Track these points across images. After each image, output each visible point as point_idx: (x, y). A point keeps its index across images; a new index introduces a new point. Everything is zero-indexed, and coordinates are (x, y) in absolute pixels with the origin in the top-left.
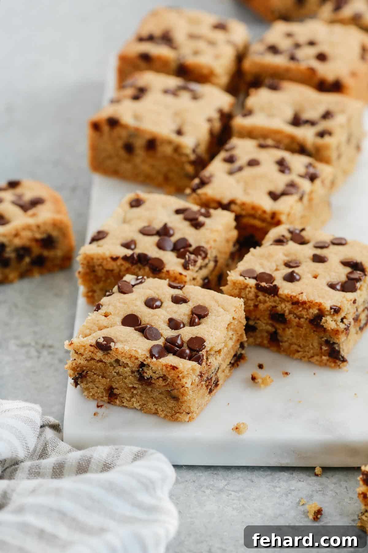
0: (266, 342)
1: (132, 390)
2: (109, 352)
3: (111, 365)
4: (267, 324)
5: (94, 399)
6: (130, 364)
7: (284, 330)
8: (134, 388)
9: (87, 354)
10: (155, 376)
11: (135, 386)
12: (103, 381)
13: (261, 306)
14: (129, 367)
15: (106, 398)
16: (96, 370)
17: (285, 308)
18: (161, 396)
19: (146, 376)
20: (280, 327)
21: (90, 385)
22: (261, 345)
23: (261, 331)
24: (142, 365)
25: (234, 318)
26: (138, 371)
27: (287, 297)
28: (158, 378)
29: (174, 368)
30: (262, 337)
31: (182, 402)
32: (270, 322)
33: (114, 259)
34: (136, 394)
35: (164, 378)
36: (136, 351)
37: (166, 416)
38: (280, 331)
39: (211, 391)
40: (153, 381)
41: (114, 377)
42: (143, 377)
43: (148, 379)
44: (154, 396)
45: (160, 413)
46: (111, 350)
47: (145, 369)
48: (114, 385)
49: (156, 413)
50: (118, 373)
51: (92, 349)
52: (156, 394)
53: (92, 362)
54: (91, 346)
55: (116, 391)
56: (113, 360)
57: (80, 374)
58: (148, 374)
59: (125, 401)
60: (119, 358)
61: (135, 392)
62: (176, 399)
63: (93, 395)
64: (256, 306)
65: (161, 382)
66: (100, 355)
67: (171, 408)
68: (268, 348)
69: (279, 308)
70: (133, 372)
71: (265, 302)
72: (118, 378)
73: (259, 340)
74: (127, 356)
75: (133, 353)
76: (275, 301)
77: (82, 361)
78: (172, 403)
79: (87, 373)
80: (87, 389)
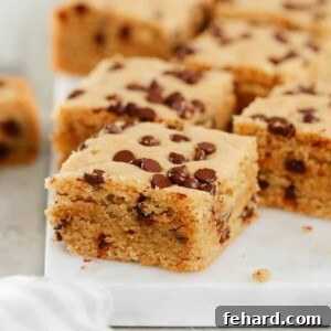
0: (280, 200)
1: (128, 235)
2: (101, 185)
3: (103, 204)
4: (281, 176)
5: (80, 254)
6: (127, 199)
7: (302, 182)
8: (131, 232)
9: (73, 193)
10: (157, 211)
11: (132, 228)
12: (92, 227)
13: (275, 154)
14: (125, 203)
15: (95, 252)
16: (84, 212)
17: (304, 152)
18: (164, 239)
19: (147, 212)
20: (297, 178)
21: (76, 235)
22: (273, 205)
23: (275, 186)
24: (142, 198)
25: (246, 159)
26: (136, 208)
27: (306, 138)
28: (161, 214)
29: (182, 196)
30: (275, 194)
31: (191, 243)
32: (285, 173)
33: (97, 111)
34: (133, 241)
35: (169, 212)
36: (134, 181)
37: (171, 265)
38: (297, 184)
39: (222, 241)
40: (155, 218)
41: (106, 219)
42: (143, 215)
43: (149, 216)
44: (156, 240)
45: (163, 261)
46: (103, 182)
47: (145, 203)
48: (106, 232)
49: (157, 264)
50: (111, 215)
51: (79, 184)
52: (158, 237)
53: (79, 202)
54: (78, 180)
55: (108, 240)
56: (106, 195)
57: (64, 221)
58: (149, 208)
59: (118, 251)
60: (114, 192)
61: (132, 237)
62: (183, 240)
63: (79, 249)
64: (268, 155)
65: (165, 219)
66: (89, 191)
67: (177, 254)
68: (282, 208)
69: (296, 153)
70: (129, 210)
71: (279, 147)
72: (110, 220)
73: (272, 198)
74: (124, 188)
75: (131, 183)
76: (291, 145)
77: (66, 202)
78: (178, 247)
79: (72, 219)
80: (72, 242)
